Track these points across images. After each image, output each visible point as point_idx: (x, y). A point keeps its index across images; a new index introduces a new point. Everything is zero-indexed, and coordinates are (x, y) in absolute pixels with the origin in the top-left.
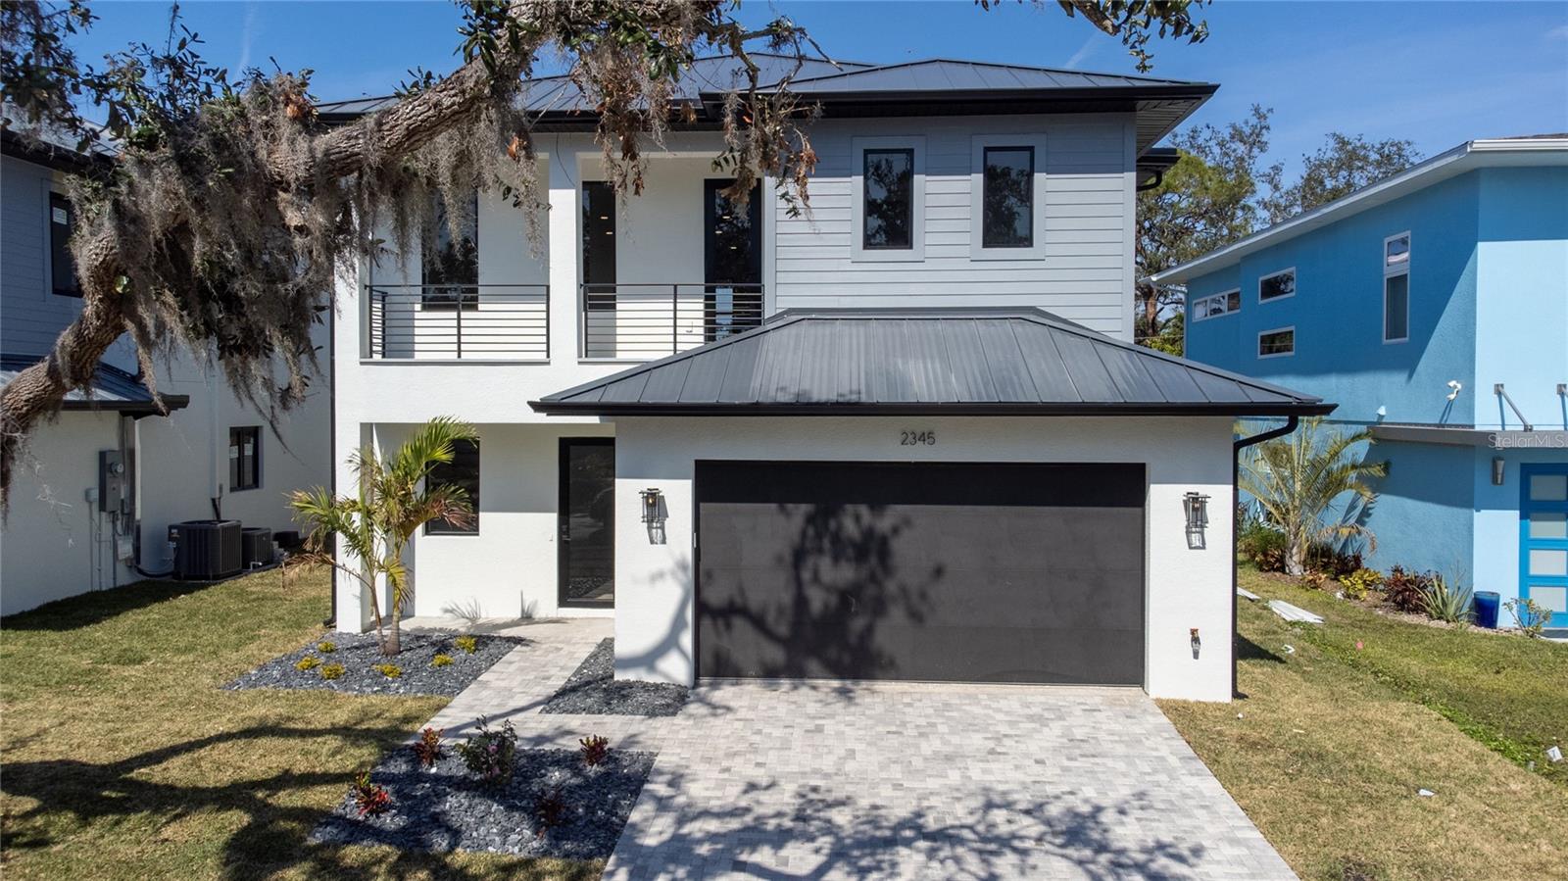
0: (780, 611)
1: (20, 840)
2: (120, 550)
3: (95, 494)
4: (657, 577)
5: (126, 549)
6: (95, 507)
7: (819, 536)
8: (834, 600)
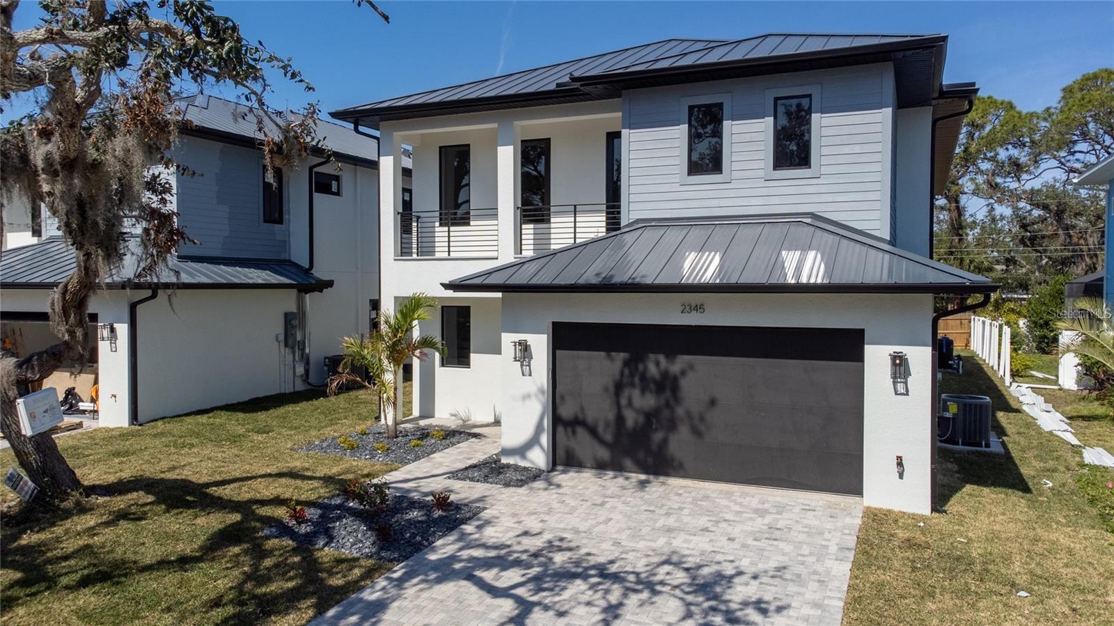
0: (607, 424)
1: (132, 516)
2: (297, 370)
3: (282, 337)
4: (527, 397)
5: (300, 370)
6: (282, 345)
7: (632, 375)
8: (641, 419)
